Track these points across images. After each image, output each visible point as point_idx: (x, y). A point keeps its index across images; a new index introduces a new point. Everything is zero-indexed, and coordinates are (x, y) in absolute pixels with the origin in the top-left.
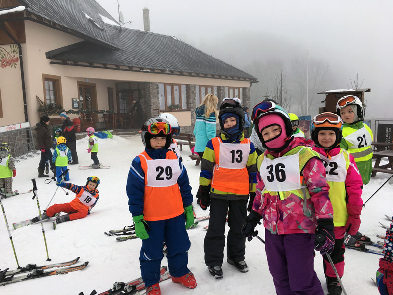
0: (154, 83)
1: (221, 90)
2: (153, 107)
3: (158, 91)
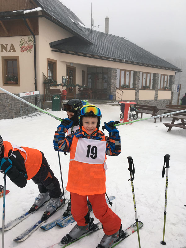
0: (114, 69)
1: (156, 76)
2: (112, 86)
3: (116, 75)
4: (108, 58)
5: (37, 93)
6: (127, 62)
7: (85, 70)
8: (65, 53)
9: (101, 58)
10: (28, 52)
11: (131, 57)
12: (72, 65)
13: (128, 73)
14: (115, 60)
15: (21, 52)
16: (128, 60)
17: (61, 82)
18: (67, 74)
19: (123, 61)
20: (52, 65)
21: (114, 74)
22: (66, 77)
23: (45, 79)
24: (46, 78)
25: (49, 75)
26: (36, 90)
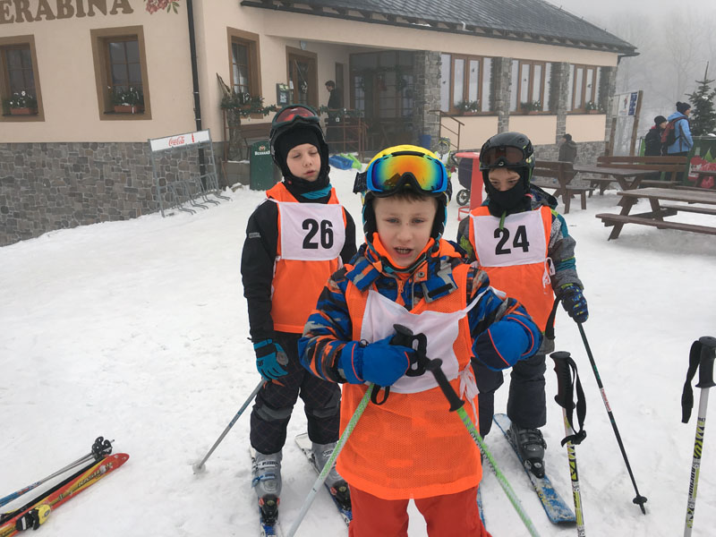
0: (433, 53)
1: (560, 72)
2: (429, 106)
3: (439, 73)
4: (415, 20)
5: (202, 137)
6: (471, 31)
7: (345, 61)
8: (281, 9)
9: (391, 20)
10: (168, 11)
11: (483, 15)
12: (303, 47)
13: (474, 65)
14: (435, 26)
15: (148, 13)
16: (474, 24)
17: (274, 102)
18: (291, 75)
19: (458, 28)
20: (243, 50)
21: (432, 71)
22: (288, 85)
23: (226, 95)
24: (229, 91)
25: (236, 82)
26: (199, 128)
